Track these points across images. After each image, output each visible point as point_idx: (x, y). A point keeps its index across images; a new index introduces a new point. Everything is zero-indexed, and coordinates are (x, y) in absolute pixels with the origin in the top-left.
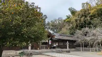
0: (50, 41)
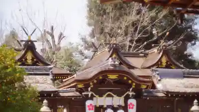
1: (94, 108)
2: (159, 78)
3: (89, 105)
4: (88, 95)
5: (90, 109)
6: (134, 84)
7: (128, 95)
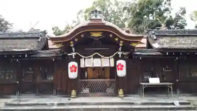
1: (77, 70)
2: (155, 38)
3: (71, 66)
4: (72, 56)
5: (72, 71)
6: (121, 42)
7: (118, 55)
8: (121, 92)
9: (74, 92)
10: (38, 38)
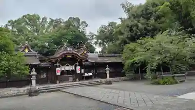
0: (78, 68)
1: (60, 72)
4: (57, 65)
6: (79, 59)
7: (76, 65)
8: (77, 80)
9: (58, 82)
10: (36, 56)
